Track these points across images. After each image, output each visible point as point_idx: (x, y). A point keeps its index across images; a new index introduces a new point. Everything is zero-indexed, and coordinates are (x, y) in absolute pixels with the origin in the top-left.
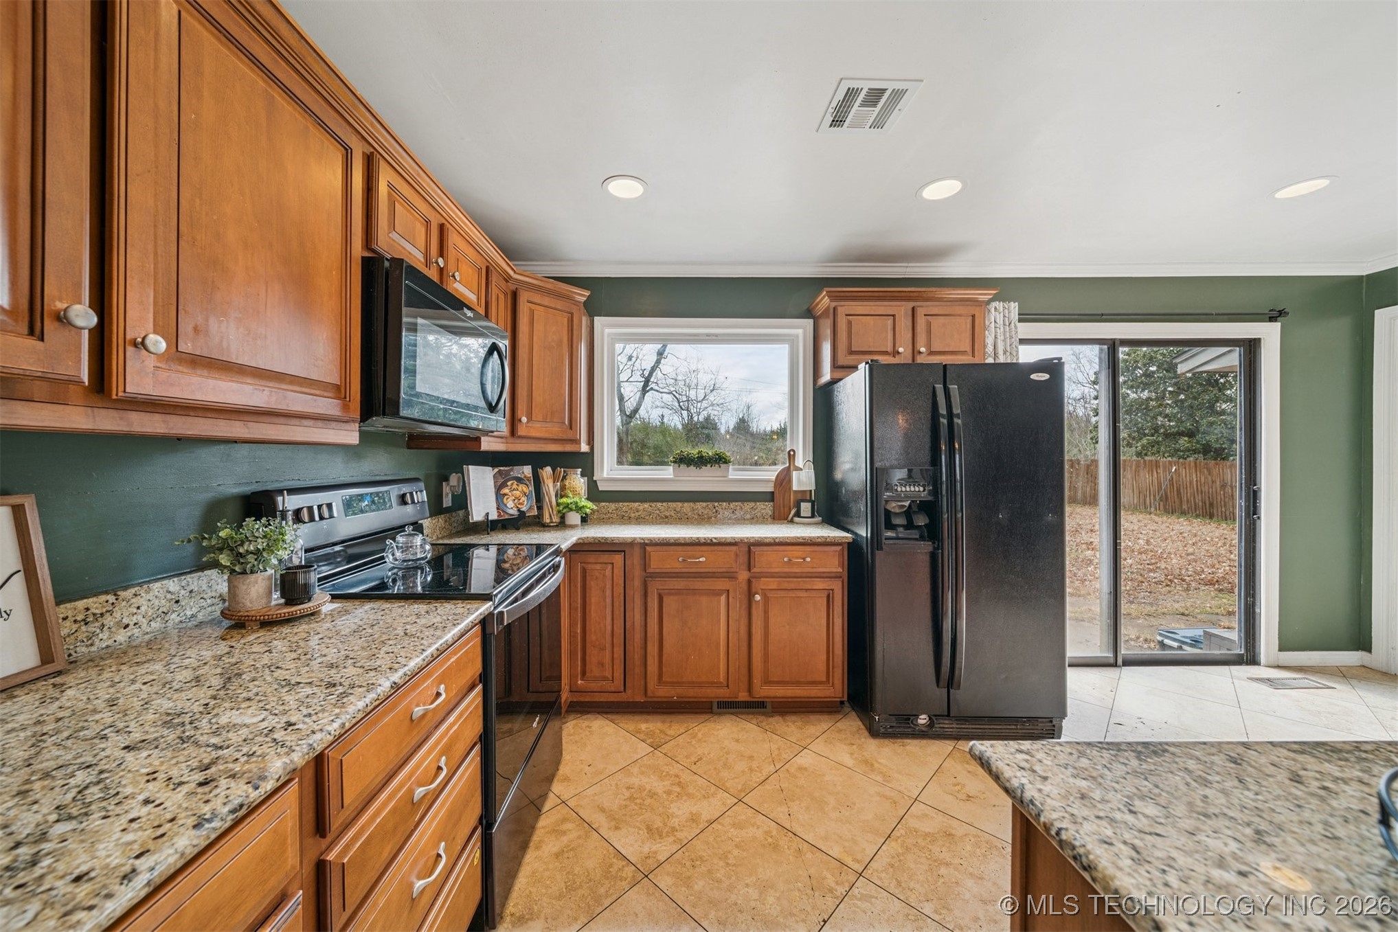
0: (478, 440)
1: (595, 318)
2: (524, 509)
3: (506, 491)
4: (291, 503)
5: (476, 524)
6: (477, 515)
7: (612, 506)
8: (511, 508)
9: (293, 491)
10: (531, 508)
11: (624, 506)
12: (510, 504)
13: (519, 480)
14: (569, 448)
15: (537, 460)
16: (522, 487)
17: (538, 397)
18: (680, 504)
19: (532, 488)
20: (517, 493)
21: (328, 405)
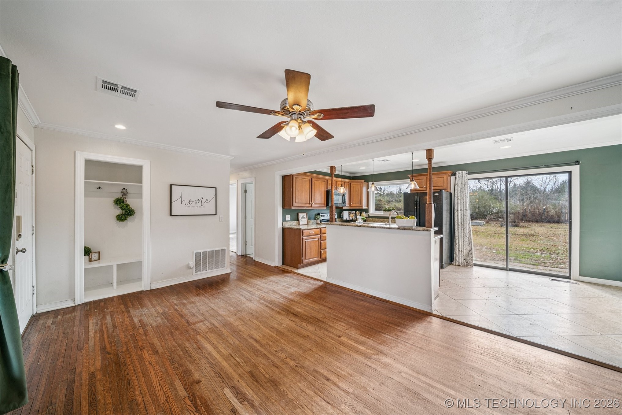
0: (343, 207)
1: (369, 183)
2: (353, 218)
3: (350, 215)
4: (321, 214)
5: (345, 220)
6: (345, 219)
7: (372, 219)
8: (351, 218)
9: (321, 213)
10: (354, 218)
11: (374, 219)
12: (351, 217)
13: (353, 213)
14: (361, 208)
15: (356, 210)
16: (353, 215)
17: (354, 200)
18: (384, 219)
19: (355, 215)
20: (352, 216)
21: (323, 206)
